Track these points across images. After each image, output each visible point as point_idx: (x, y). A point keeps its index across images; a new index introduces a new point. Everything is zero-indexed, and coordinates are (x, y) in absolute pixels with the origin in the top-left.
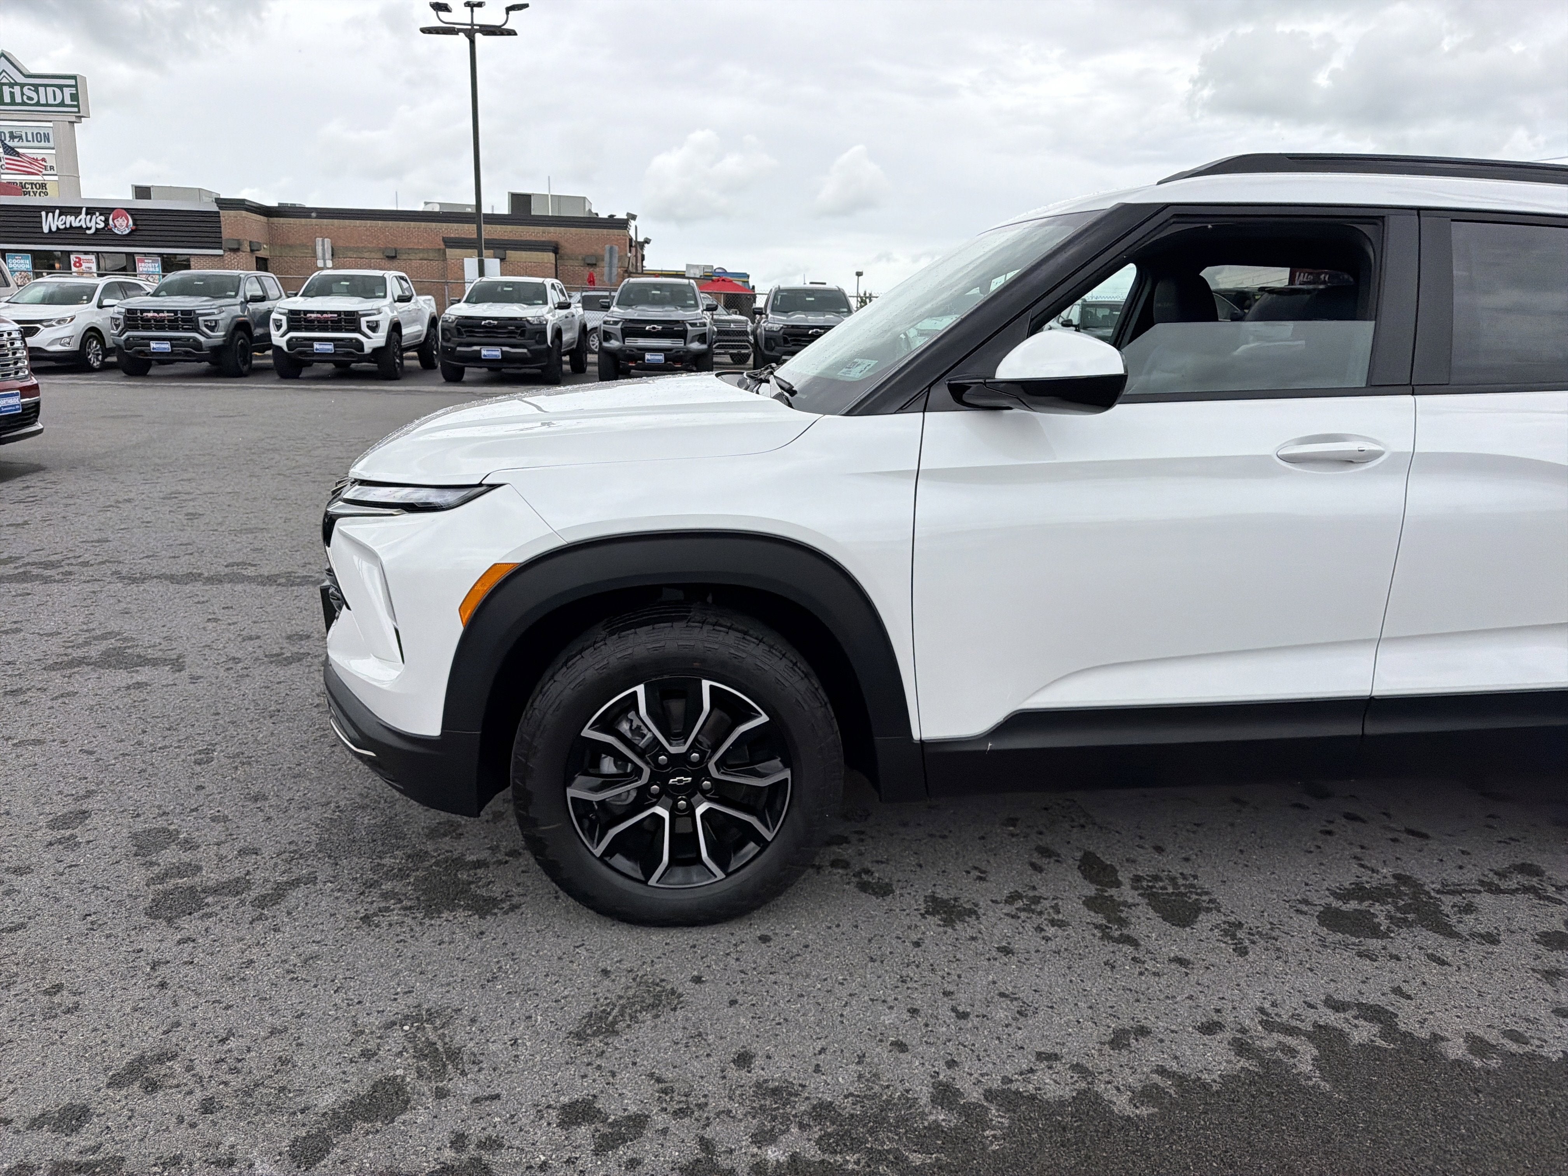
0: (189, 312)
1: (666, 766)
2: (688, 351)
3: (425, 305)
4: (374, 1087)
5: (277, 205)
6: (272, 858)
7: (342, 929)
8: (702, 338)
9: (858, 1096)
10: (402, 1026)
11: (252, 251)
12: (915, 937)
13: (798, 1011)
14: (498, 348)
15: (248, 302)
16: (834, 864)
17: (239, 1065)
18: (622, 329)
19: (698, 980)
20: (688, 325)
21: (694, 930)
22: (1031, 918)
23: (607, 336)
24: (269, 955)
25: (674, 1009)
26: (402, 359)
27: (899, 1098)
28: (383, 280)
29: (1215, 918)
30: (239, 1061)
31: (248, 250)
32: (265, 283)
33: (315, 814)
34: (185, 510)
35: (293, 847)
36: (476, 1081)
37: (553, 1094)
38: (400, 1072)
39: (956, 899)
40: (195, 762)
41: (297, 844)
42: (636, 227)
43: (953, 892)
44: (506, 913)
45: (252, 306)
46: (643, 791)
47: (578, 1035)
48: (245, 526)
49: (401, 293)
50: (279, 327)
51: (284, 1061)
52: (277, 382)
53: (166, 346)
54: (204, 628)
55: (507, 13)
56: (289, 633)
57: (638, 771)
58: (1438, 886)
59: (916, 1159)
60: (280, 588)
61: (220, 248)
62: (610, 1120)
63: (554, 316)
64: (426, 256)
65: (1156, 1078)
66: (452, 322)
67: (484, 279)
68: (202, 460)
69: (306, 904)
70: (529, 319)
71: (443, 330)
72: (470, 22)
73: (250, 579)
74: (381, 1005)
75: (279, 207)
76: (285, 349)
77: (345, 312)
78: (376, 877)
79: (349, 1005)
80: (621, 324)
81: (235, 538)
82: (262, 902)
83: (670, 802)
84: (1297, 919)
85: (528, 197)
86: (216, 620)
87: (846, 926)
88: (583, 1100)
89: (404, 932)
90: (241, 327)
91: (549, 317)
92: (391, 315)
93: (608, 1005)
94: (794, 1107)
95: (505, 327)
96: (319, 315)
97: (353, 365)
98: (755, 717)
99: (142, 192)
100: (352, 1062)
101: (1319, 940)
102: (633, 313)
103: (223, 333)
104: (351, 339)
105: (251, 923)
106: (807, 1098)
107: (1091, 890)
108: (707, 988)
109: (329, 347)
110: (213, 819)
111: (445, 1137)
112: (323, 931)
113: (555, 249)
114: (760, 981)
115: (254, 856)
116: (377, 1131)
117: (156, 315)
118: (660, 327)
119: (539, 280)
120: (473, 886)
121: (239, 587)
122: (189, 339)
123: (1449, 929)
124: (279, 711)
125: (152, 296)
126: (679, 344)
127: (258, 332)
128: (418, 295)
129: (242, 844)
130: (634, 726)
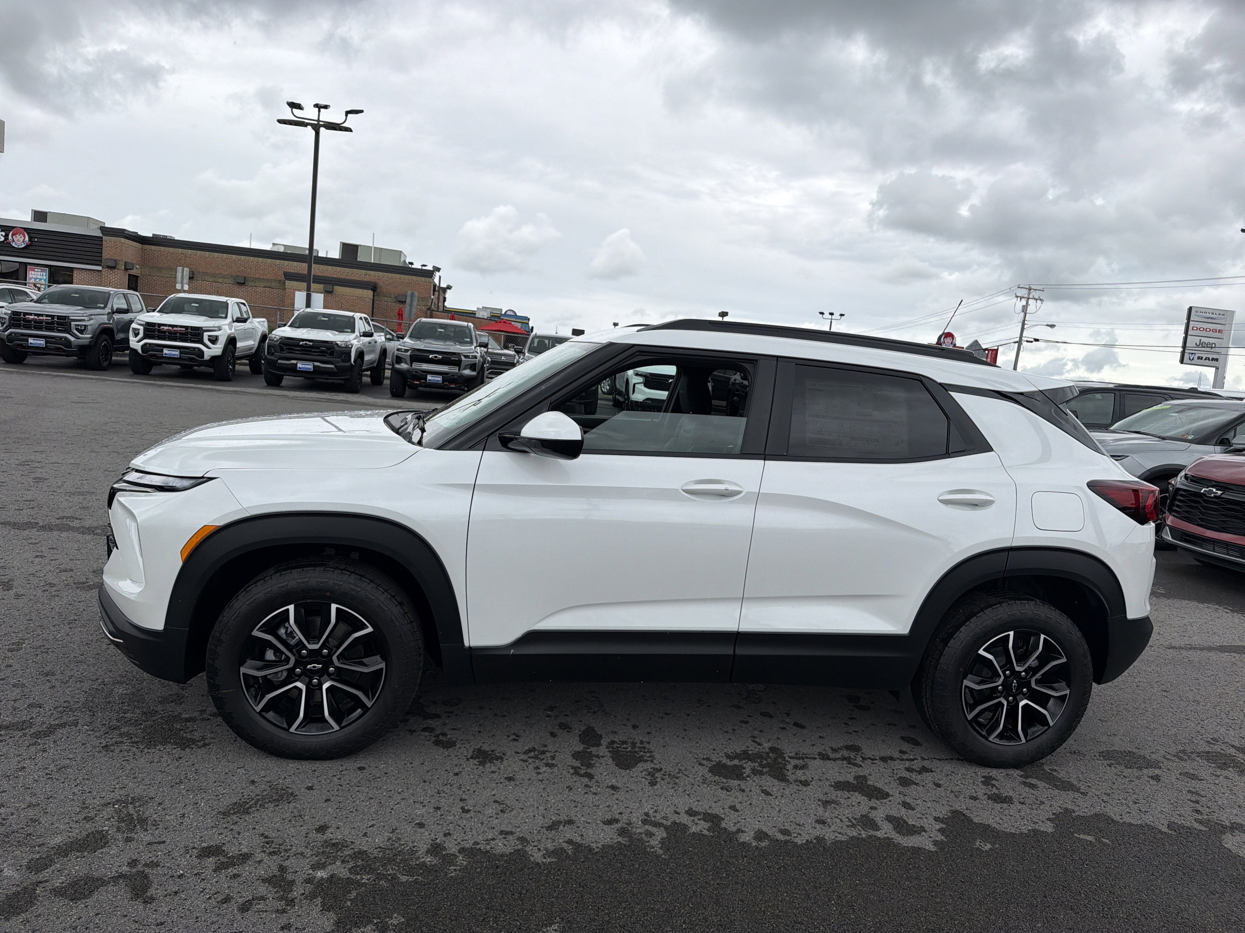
0: (64, 318)
1: (305, 657)
2: (462, 376)
3: (259, 325)
4: (88, 836)
5: (151, 236)
6: (50, 710)
7: (88, 752)
8: (473, 367)
9: (384, 848)
10: (114, 805)
11: (126, 269)
12: (457, 770)
13: (366, 806)
14: (311, 363)
15: (113, 313)
16: (424, 730)
17: (4, 822)
18: (410, 355)
19: (310, 788)
20: (462, 356)
21: (318, 762)
22: (535, 762)
23: (399, 360)
24: (36, 765)
25: (289, 803)
26: (234, 365)
27: (408, 850)
28: (226, 305)
29: (649, 766)
30: (5, 820)
31: (123, 268)
32: (130, 299)
33: (86, 686)
34: (33, 475)
35: (66, 704)
36: (152, 834)
37: (198, 842)
38: (106, 828)
39: (493, 751)
40: (8, 650)
41: (69, 703)
42: (440, 277)
43: (493, 747)
44: (200, 748)
45: (116, 316)
46: (291, 671)
47: (224, 814)
48: (78, 490)
49: (239, 316)
50: (136, 335)
51: (33, 821)
52: (131, 377)
53: (41, 342)
54: (32, 562)
55: (346, 115)
56: (95, 568)
57: (288, 659)
58: (793, 754)
59: (404, 879)
60: (96, 536)
61: (100, 265)
62: (229, 856)
63: (359, 341)
64: (268, 284)
65: (565, 845)
66: (277, 341)
67: (309, 310)
68: (55, 437)
69: (68, 737)
70: (338, 343)
71: (268, 346)
72: (316, 119)
73: (74, 529)
74: (104, 794)
75: (152, 237)
76: (140, 351)
77: (191, 327)
78: (118, 724)
79: (82, 793)
80: (410, 351)
81: (68, 498)
82: (37, 735)
83: (307, 680)
84: (698, 768)
85: (355, 247)
86: (42, 557)
87: (416, 763)
88: (216, 845)
89: (129, 756)
90: (105, 332)
91: (355, 342)
92: (229, 332)
93: (248, 799)
94: (343, 852)
95: (318, 348)
96: (170, 328)
97: (195, 368)
98: (365, 629)
99: (40, 216)
100: (77, 822)
101: (703, 780)
102: (420, 345)
103: (90, 336)
104: (194, 348)
105: (28, 747)
106: (353, 849)
107: (580, 747)
108: (314, 792)
109: (176, 353)
110: (14, 686)
111: (126, 860)
112: (75, 753)
113: (374, 288)
114: (349, 790)
115: (38, 709)
116: (84, 857)
117: (36, 317)
118: (441, 357)
119: (350, 314)
120: (182, 732)
121: (64, 534)
122: (61, 338)
123: (784, 777)
124: (76, 620)
125: (35, 302)
126: (454, 370)
127: (120, 336)
128: (253, 317)
129: (31, 701)
130: (289, 631)
